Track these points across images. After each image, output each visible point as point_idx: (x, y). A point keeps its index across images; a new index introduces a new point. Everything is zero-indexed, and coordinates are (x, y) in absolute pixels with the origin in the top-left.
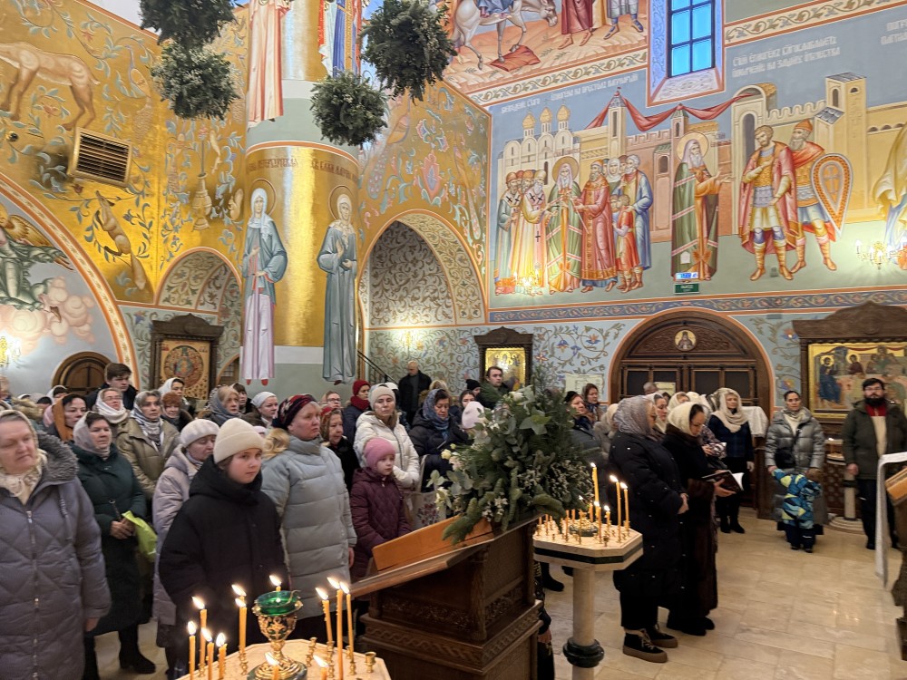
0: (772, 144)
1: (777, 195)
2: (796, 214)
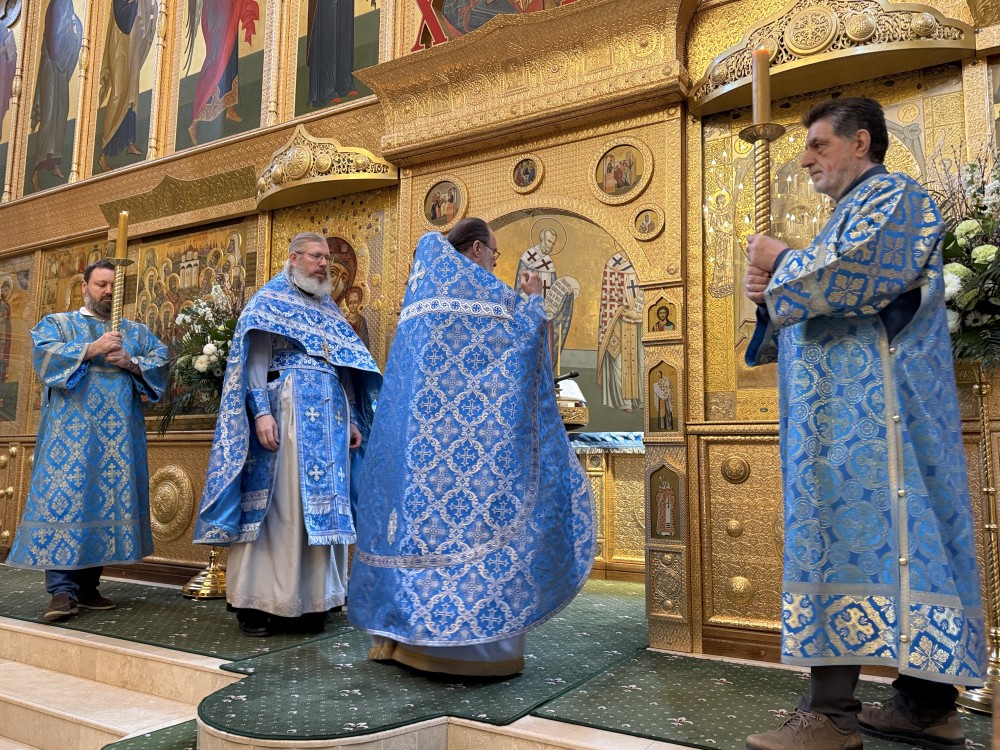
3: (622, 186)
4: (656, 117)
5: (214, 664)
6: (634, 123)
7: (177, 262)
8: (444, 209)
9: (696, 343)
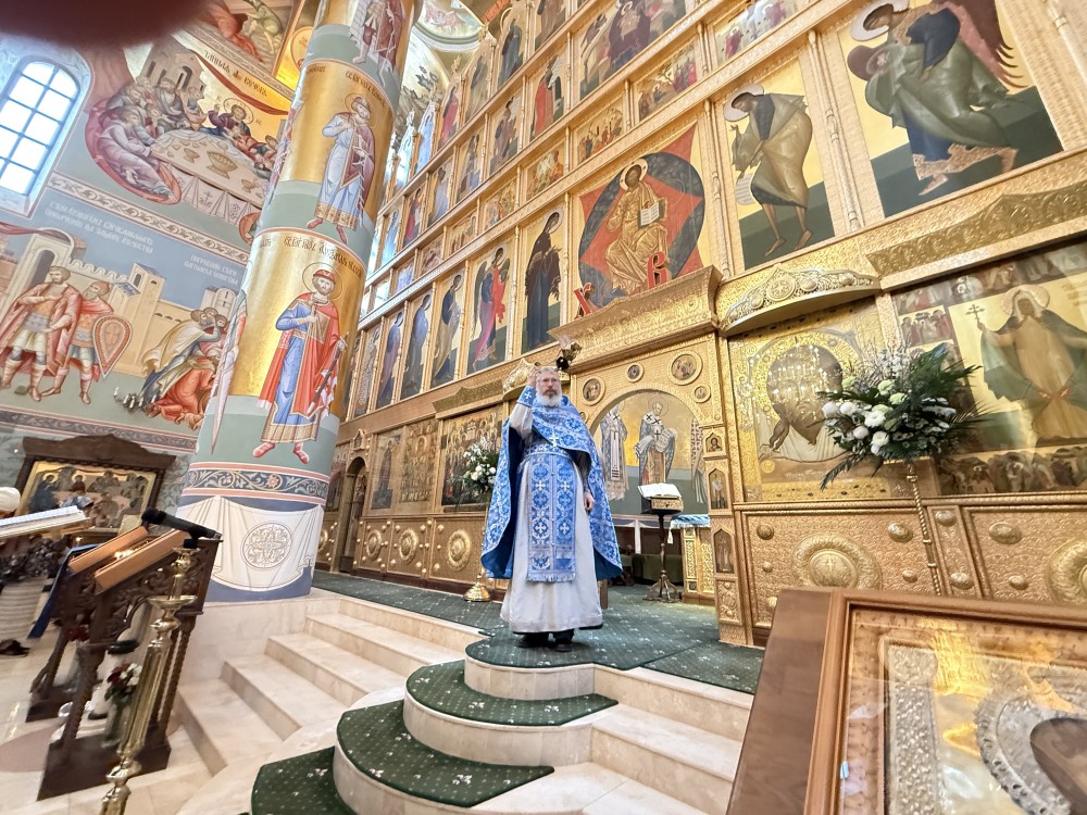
0: (65, 285)
1: (54, 327)
2: (67, 348)
3: (686, 375)
4: (701, 340)
5: (476, 631)
6: (690, 343)
7: (466, 427)
8: (593, 393)
9: (736, 458)
